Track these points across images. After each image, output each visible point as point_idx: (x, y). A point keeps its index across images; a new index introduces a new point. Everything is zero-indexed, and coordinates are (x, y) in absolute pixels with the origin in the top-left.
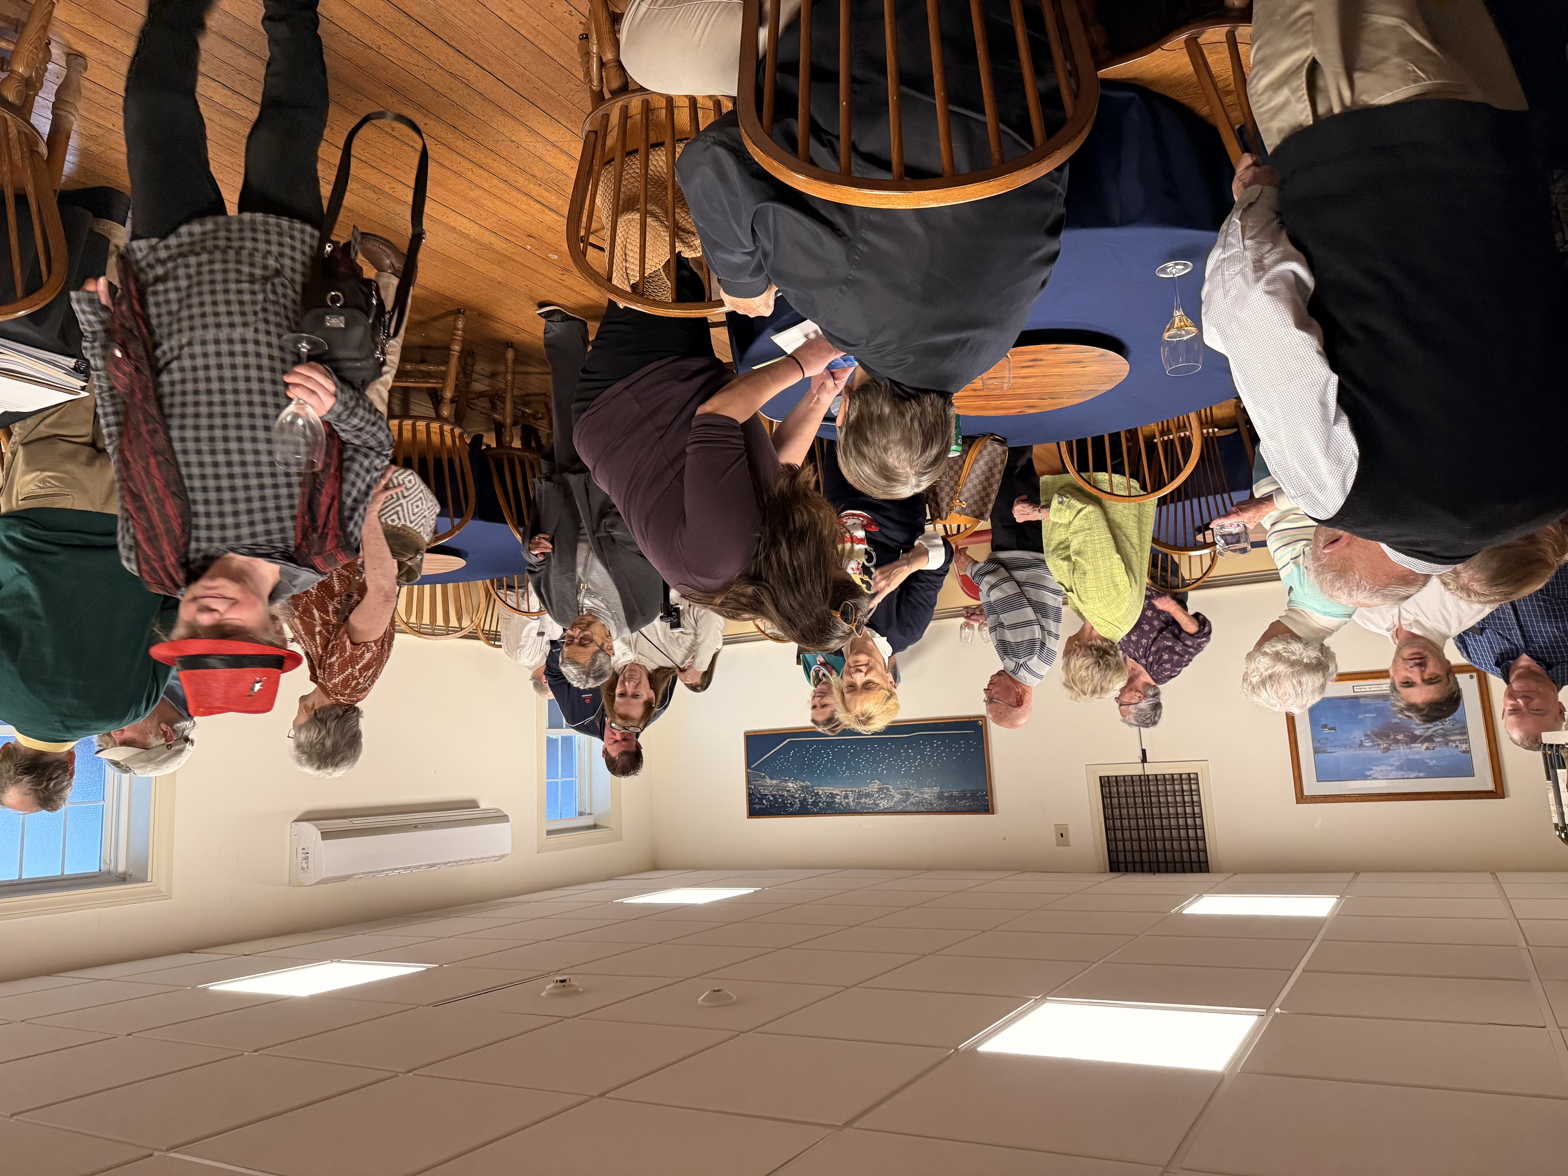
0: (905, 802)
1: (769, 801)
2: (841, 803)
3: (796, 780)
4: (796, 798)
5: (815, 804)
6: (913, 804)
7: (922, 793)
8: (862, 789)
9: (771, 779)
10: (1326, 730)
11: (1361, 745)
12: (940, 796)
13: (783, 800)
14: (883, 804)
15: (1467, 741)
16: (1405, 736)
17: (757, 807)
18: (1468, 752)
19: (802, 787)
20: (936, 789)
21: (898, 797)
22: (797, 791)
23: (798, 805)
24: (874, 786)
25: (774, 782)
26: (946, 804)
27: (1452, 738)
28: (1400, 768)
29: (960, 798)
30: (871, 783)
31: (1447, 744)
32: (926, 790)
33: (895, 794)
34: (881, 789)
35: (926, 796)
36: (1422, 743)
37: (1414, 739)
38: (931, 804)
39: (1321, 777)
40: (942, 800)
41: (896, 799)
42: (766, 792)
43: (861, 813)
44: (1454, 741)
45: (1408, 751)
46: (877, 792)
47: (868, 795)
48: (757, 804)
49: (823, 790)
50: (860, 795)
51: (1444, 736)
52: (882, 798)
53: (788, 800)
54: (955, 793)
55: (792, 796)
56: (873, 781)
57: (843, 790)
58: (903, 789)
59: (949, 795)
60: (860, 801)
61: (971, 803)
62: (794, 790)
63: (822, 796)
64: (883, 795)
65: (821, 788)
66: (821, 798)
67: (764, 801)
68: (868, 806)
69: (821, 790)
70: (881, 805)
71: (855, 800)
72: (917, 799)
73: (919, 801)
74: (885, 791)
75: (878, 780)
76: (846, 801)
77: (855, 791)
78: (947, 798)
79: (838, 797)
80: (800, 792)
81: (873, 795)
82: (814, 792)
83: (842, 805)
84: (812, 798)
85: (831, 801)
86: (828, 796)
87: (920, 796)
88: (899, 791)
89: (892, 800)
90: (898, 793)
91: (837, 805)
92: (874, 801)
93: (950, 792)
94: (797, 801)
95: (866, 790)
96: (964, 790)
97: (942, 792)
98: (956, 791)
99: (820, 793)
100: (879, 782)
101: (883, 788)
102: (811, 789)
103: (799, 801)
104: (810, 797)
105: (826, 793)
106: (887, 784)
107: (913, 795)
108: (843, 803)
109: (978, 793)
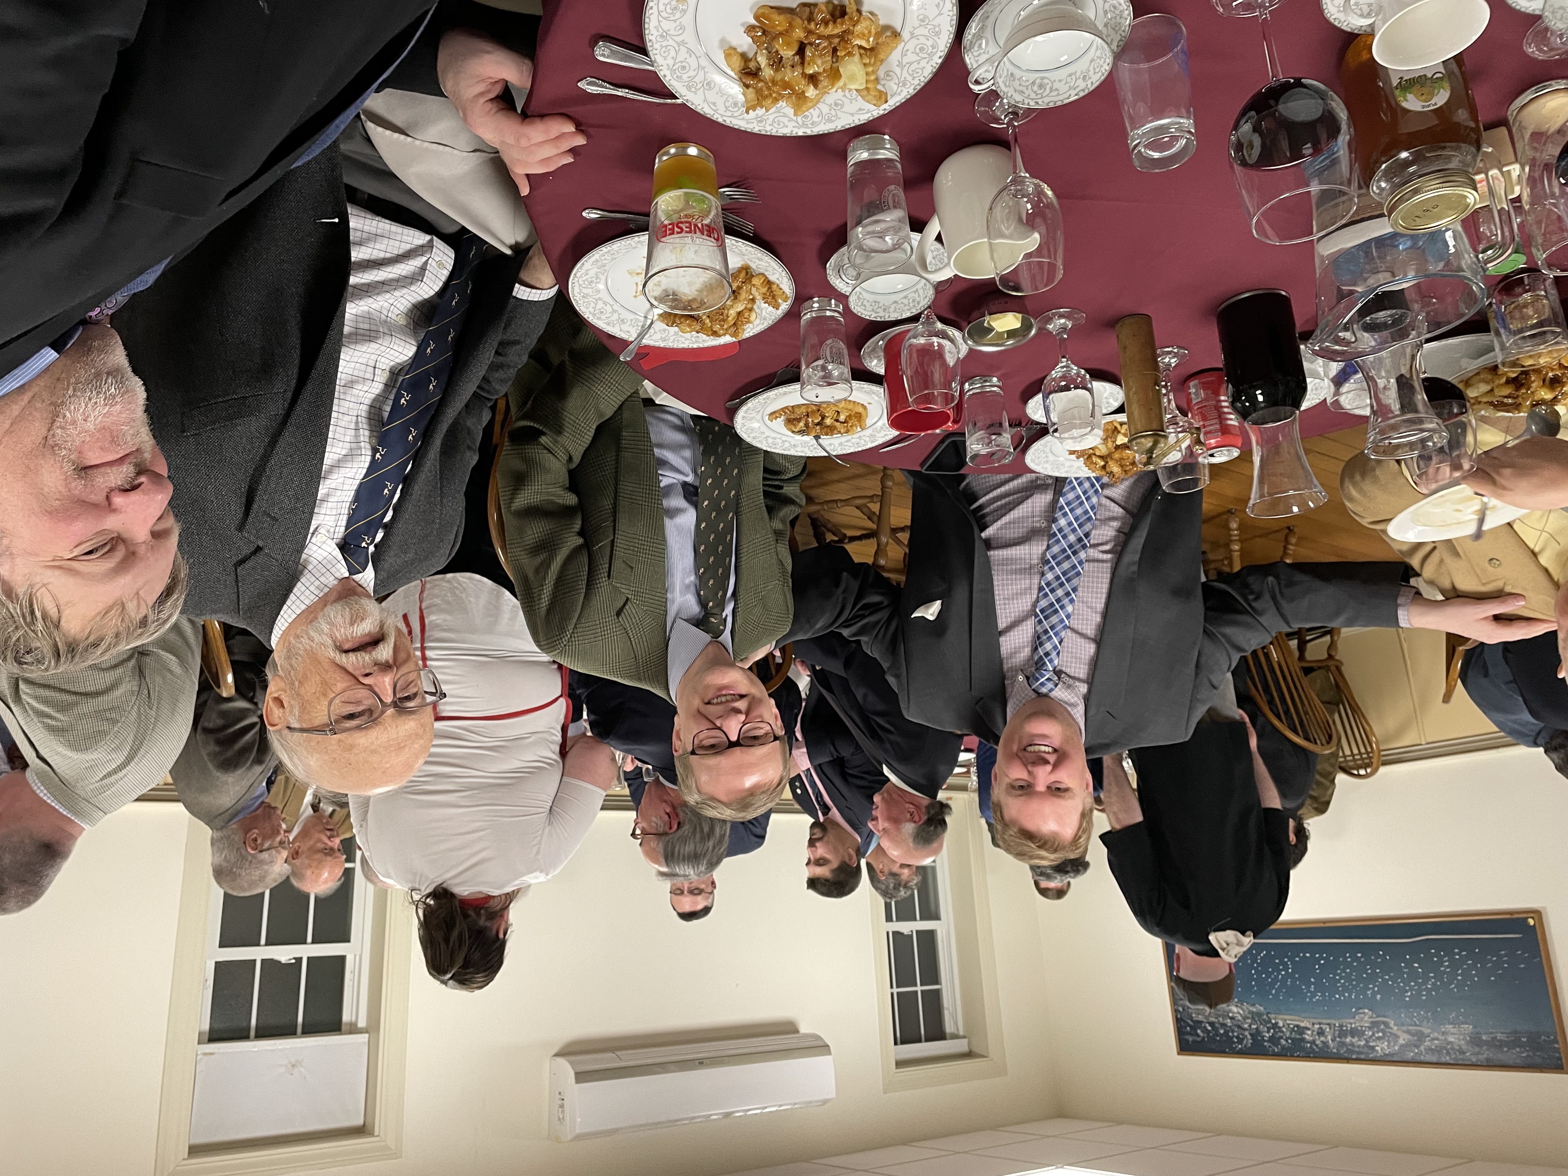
0: (1417, 1047)
1: (1205, 1030)
2: (1313, 1042)
3: (1241, 1002)
4: (1245, 1029)
5: (1274, 1040)
6: (1431, 1049)
7: (1443, 1033)
8: (1345, 1021)
12: (1475, 1041)
13: (1226, 1032)
14: (1382, 1048)
17: (1190, 1039)
19: (1252, 1013)
20: (1468, 1028)
21: (1403, 1039)
22: (1245, 1018)
23: (1249, 1041)
24: (1364, 1019)
26: (1486, 1054)
29: (1510, 1045)
30: (1356, 1013)
32: (1450, 1028)
33: (1399, 1033)
34: (1374, 1025)
35: (1451, 1039)
38: (1463, 1052)
40: (1480, 1047)
41: (1401, 1041)
42: (1200, 1018)
43: (1347, 1060)
46: (1370, 1028)
47: (1354, 1032)
48: (1189, 1034)
49: (1285, 1021)
50: (1343, 1033)
52: (1379, 1038)
53: (1233, 1032)
54: (1499, 1036)
55: (1239, 1027)
56: (1361, 1011)
57: (1315, 1021)
58: (1411, 1025)
59: (1490, 1039)
60: (1343, 1039)
61: (1531, 1054)
62: (1240, 1018)
63: (1284, 1030)
64: (1380, 1034)
65: (1281, 1016)
66: (1283, 1032)
67: (1199, 1031)
68: (1357, 1049)
69: (1282, 1019)
70: (1378, 1048)
71: (1335, 1038)
72: (1436, 1042)
73: (1442, 1048)
74: (1382, 1027)
75: (1370, 1010)
76: (1322, 1039)
77: (1335, 1025)
78: (1486, 1043)
79: (1309, 1032)
80: (1249, 1021)
81: (1363, 1033)
82: (1270, 1022)
83: (1317, 1046)
84: (1268, 1032)
85: (1298, 1037)
86: (1293, 1029)
87: (1440, 1037)
88: (1405, 1028)
89: (1396, 1042)
90: (1404, 1032)
91: (1309, 1045)
92: (1367, 1041)
93: (1492, 1033)
94: (1247, 1033)
95: (1351, 1024)
96: (1516, 1032)
97: (1477, 1033)
98: (1502, 1033)
99: (1281, 1024)
100: (1370, 1013)
101: (1378, 1022)
102: (1265, 1017)
103: (1251, 1034)
104: (1266, 1029)
105: (1289, 1025)
106: (1384, 1016)
107: (1429, 1036)
108: (1318, 1042)
109: (1540, 1037)
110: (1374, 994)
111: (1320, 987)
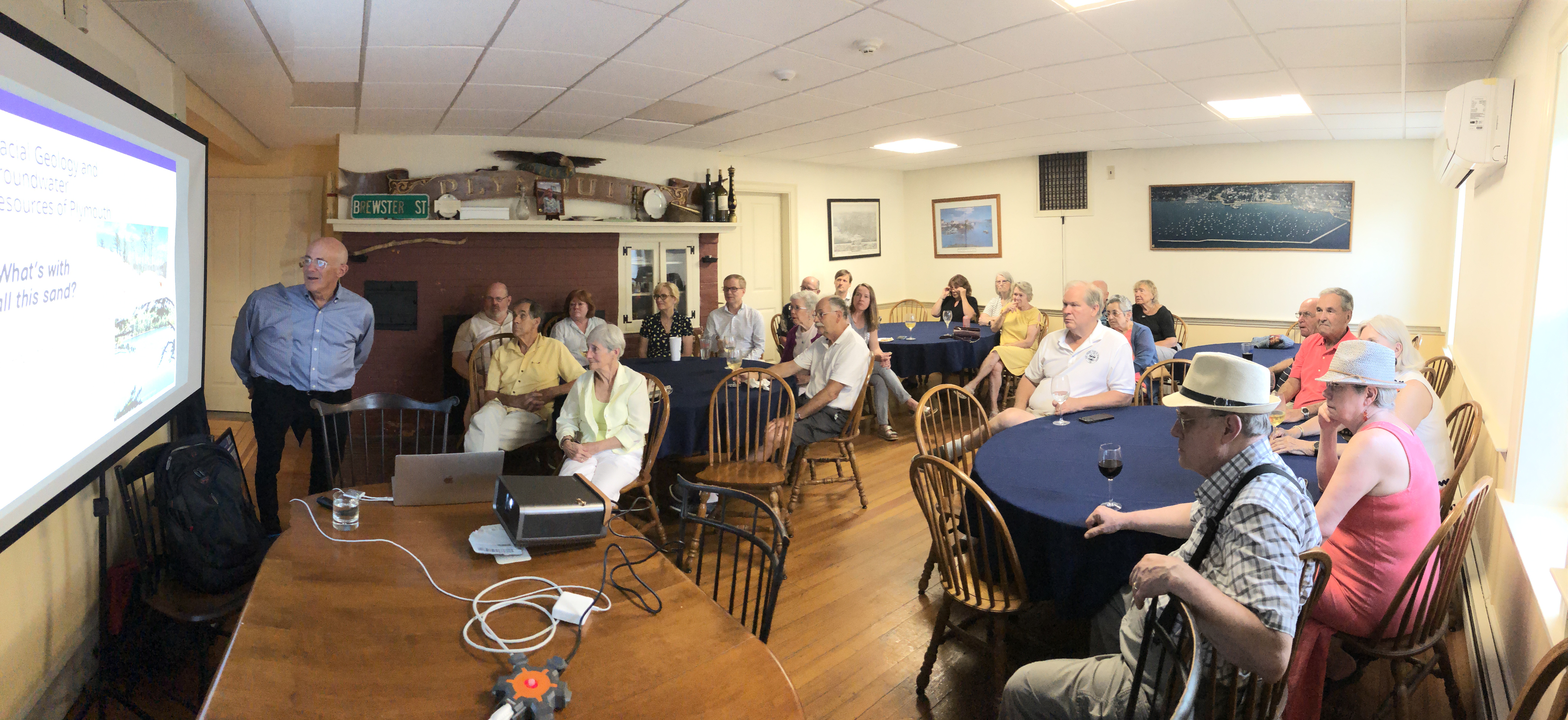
0: (1213, 193)
2: (1266, 191)
4: (1308, 195)
5: (1290, 191)
6: (1206, 191)
7: (1199, 200)
8: (1247, 202)
9: (1329, 213)
12: (1186, 197)
13: (1320, 195)
14: (1230, 191)
15: (942, 225)
17: (1344, 191)
18: (942, 220)
20: (1187, 203)
21: (1219, 196)
22: (1306, 202)
23: (1305, 191)
25: (1326, 210)
28: (963, 213)
29: (1170, 196)
30: (1240, 207)
32: (1196, 202)
33: (1221, 198)
34: (1232, 201)
35: (1196, 197)
37: (957, 226)
38: (1193, 192)
39: (989, 208)
40: (1184, 195)
41: (1220, 194)
42: (1334, 202)
43: (1249, 184)
45: (960, 221)
47: (1243, 198)
48: (1345, 193)
49: (1281, 202)
50: (1250, 197)
51: (948, 227)
52: (1231, 195)
53: (1315, 194)
54: (1175, 200)
57: (1263, 203)
58: (1213, 202)
64: (1230, 198)
66: (1285, 195)
67: (1337, 194)
68: (1244, 190)
70: (1233, 191)
71: (1254, 195)
73: (1202, 193)
76: (1261, 194)
81: (1239, 197)
83: (1265, 190)
84: (1294, 195)
87: (1201, 197)
89: (1222, 194)
90: (1218, 199)
91: (1270, 190)
92: (1237, 194)
94: (1307, 193)
96: (1167, 201)
101: (1229, 203)
107: (1206, 197)
108: (1264, 192)
109: (1158, 200)
110: (1229, 216)
111: (1257, 219)
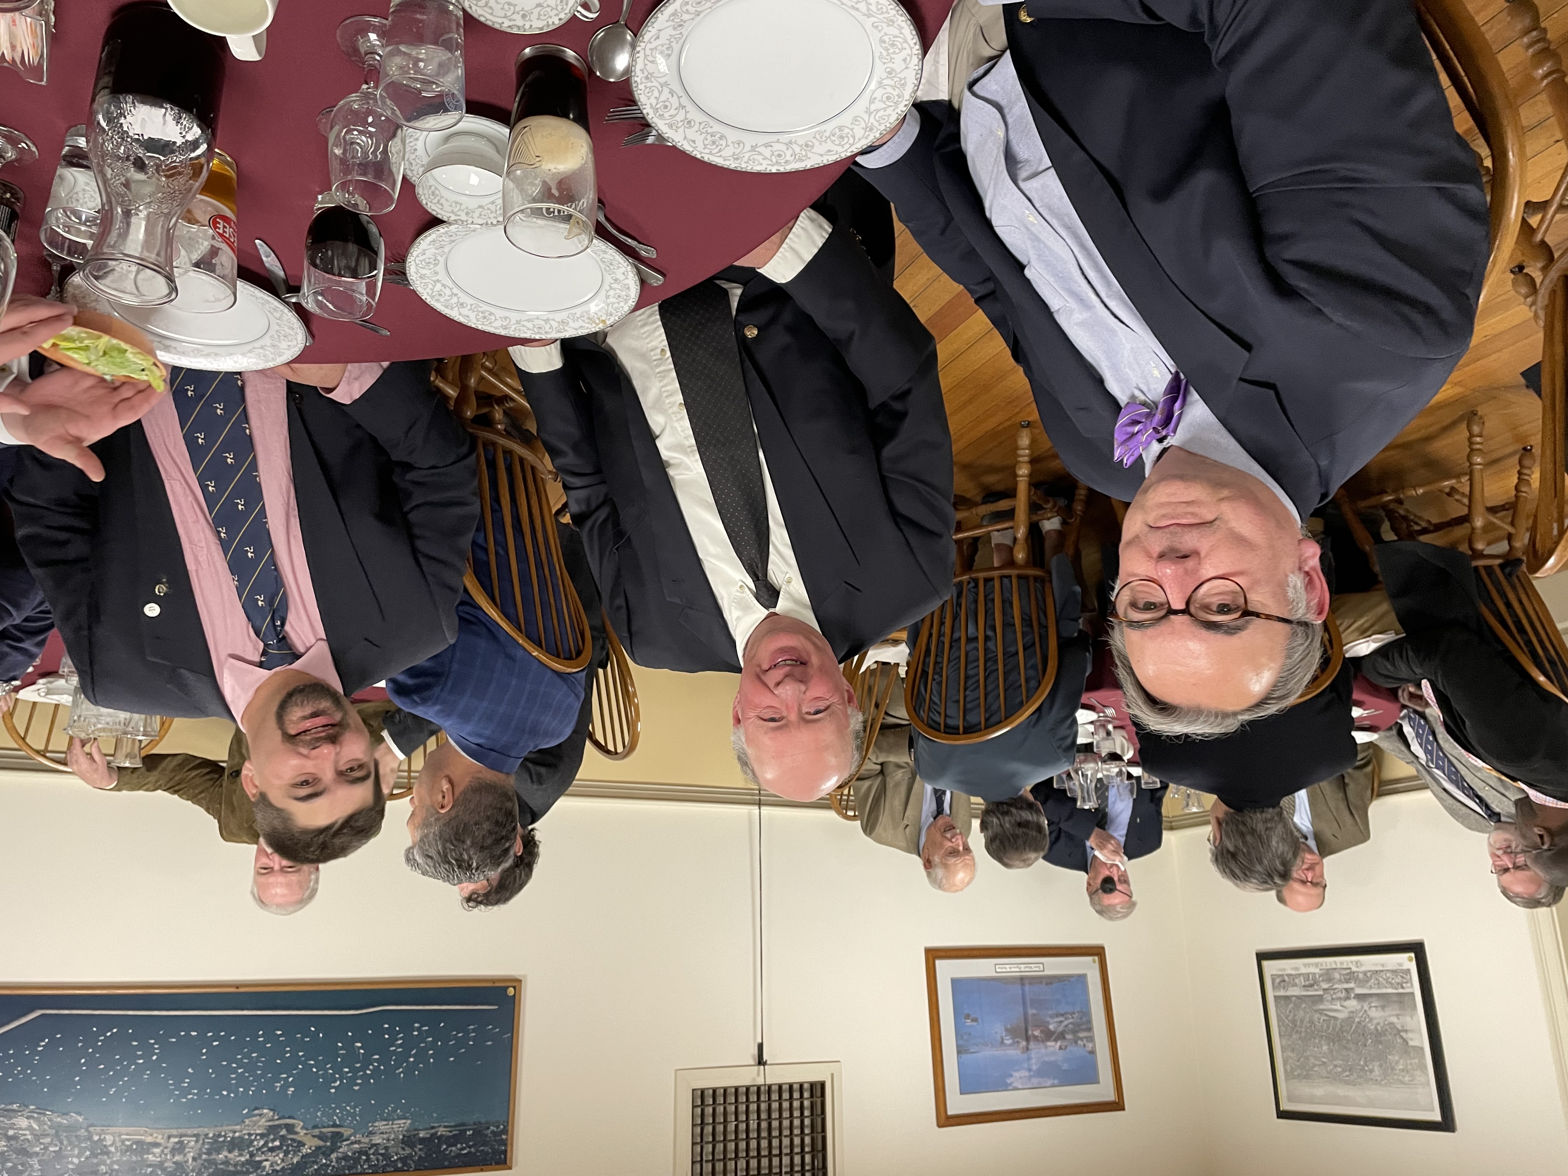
0: (327, 1156)
2: (161, 1165)
3: (41, 1109)
4: (32, 1156)
6: (346, 1158)
7: (370, 1133)
8: (224, 1129)
10: (969, 1022)
11: (1002, 1042)
12: (409, 1140)
16: (1042, 1032)
18: (1093, 1052)
19: (58, 1127)
20: (402, 1125)
21: (310, 1144)
22: (37, 1137)
24: (262, 1122)
26: (418, 1155)
27: (1081, 1035)
29: (451, 1141)
31: (1076, 1042)
32: (381, 1125)
33: (305, 1140)
34: (273, 1129)
35: (377, 1140)
36: (1056, 1040)
37: (1049, 1035)
38: (387, 1157)
40: (412, 1146)
41: (305, 1150)
44: (1082, 1039)
45: (1043, 1051)
46: (262, 1136)
47: (236, 1144)
49: (117, 1135)
50: (215, 1145)
51: (1074, 1032)
52: (272, 1150)
54: (441, 1131)
55: (24, 1152)
56: (256, 1112)
57: (174, 1132)
58: (329, 1127)
59: (428, 1136)
60: (213, 1157)
61: (473, 1150)
62: (29, 1137)
63: (112, 1149)
64: (277, 1143)
65: (112, 1129)
66: (108, 1153)
68: (231, 1168)
69: (112, 1134)
70: (267, 1164)
71: (200, 1155)
72: (357, 1146)
73: (361, 1152)
74: (283, 1132)
75: (271, 1110)
76: (178, 1158)
77: (206, 1135)
78: (422, 1141)
79: (157, 1151)
80: (47, 1140)
82: (90, 1138)
83: (164, 1170)
84: (78, 1157)
85: (134, 1158)
86: (129, 1149)
87: (363, 1140)
88: (316, 1132)
89: (296, 1151)
90: (314, 1136)
91: (150, 1170)
92: (252, 1155)
93: (433, 1128)
94: (34, 1162)
95: (235, 1132)
96: (463, 1125)
97: (416, 1130)
98: (445, 1127)
99: (109, 1140)
100: (271, 1113)
101: (279, 1126)
102: (83, 1133)
103: (39, 1161)
104: (76, 1152)
105: (123, 1141)
106: (290, 1117)
107: (348, 1139)
109: (488, 1128)
